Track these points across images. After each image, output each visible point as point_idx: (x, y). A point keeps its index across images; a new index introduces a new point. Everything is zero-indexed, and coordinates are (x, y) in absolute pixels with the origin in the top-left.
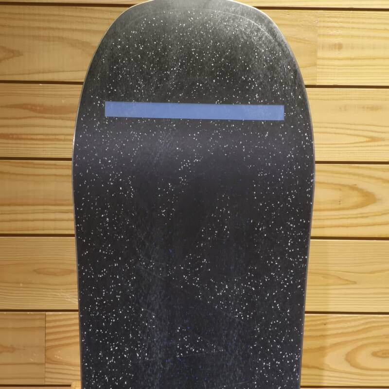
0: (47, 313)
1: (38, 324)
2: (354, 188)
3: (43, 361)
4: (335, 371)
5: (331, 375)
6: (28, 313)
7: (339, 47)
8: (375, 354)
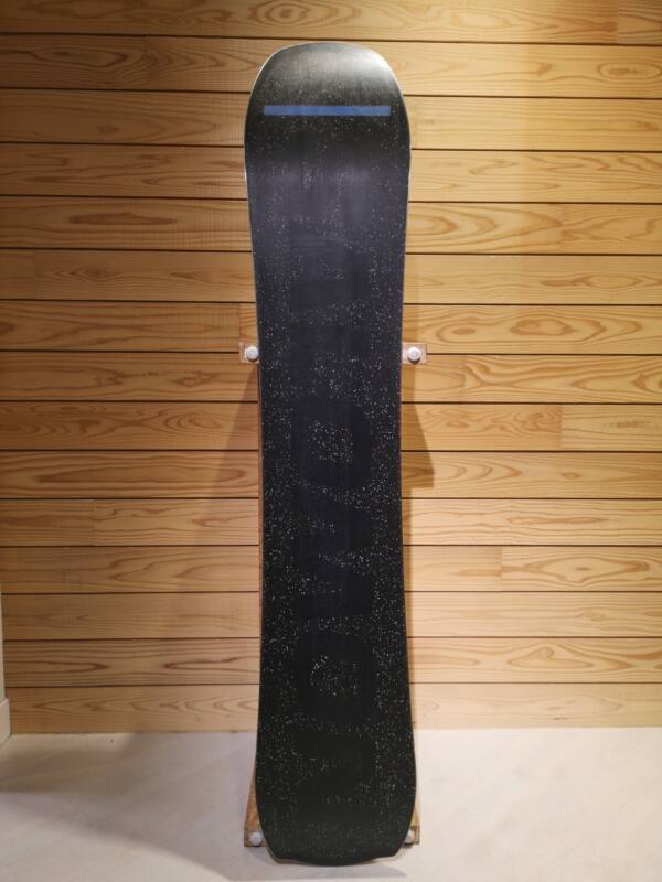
1: (234, 311)
2: (442, 219)
6: (229, 304)
7: (432, 122)
8: (455, 332)
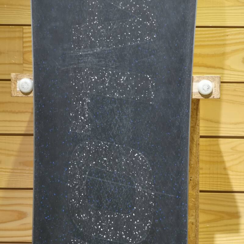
0: (24, 27)
3: (22, 62)
4: (235, 70)
5: (232, 73)
6: (11, 27)
